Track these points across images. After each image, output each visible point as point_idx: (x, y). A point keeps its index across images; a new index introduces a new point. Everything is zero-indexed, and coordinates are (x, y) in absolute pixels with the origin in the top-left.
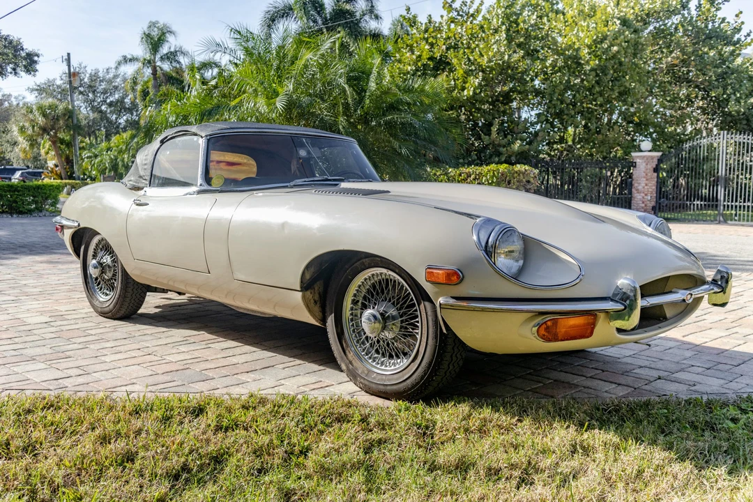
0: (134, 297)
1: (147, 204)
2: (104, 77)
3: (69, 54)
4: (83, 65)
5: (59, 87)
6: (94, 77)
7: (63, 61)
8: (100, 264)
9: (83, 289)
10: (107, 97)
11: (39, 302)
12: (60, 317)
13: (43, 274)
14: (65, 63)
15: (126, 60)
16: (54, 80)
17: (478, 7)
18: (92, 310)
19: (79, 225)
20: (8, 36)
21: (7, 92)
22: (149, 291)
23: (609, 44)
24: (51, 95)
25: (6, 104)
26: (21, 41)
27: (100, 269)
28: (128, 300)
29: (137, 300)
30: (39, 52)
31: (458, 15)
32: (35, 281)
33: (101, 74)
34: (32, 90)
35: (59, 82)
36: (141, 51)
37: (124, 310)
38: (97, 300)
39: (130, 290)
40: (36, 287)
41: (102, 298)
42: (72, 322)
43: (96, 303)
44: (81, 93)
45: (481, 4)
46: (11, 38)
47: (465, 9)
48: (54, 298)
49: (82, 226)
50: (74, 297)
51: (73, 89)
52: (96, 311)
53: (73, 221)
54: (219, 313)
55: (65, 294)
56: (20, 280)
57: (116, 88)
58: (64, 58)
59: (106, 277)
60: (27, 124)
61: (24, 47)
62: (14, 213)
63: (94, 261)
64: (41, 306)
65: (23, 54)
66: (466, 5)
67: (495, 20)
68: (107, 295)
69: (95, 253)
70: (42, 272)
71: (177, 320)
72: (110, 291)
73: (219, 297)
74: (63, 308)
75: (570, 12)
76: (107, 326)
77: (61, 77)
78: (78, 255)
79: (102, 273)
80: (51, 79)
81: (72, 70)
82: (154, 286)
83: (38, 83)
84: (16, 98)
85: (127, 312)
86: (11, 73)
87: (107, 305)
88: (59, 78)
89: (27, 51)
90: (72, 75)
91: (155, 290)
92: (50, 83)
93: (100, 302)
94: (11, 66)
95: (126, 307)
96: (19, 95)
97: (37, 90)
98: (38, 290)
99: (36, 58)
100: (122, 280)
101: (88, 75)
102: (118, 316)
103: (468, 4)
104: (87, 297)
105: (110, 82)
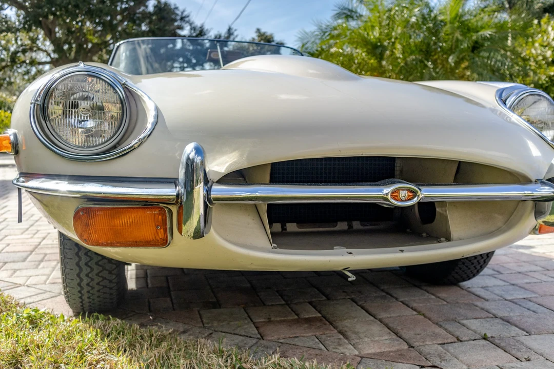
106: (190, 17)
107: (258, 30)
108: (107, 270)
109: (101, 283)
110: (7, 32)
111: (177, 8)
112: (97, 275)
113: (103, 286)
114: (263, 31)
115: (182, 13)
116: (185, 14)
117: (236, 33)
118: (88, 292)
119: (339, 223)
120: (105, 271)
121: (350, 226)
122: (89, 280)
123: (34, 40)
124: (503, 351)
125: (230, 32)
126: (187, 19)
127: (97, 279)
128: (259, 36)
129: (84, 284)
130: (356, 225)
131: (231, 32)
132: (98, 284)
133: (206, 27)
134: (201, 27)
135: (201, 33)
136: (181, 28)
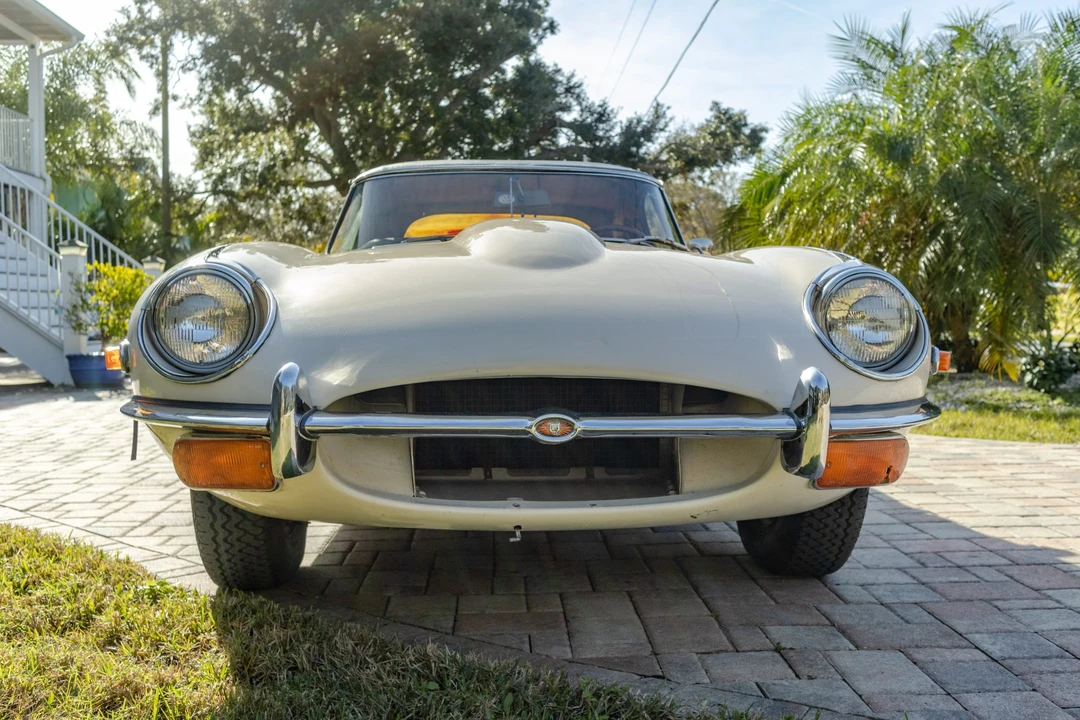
46: (732, 111)
61: (749, 121)
106: (584, 87)
107: (716, 104)
108: (250, 520)
109: (242, 540)
110: (257, 132)
111: (558, 71)
112: (237, 526)
113: (247, 544)
114: (724, 106)
115: (569, 80)
116: (574, 81)
117: (669, 114)
118: (227, 551)
119: (571, 469)
120: (246, 522)
121: (590, 476)
122: (227, 533)
123: (301, 142)
124: (787, 666)
125: (658, 112)
126: (577, 91)
127: (237, 533)
128: (717, 117)
129: (220, 539)
130: (599, 473)
131: (660, 112)
132: (239, 540)
133: (612, 105)
134: (601, 106)
135: (602, 116)
136: (566, 108)
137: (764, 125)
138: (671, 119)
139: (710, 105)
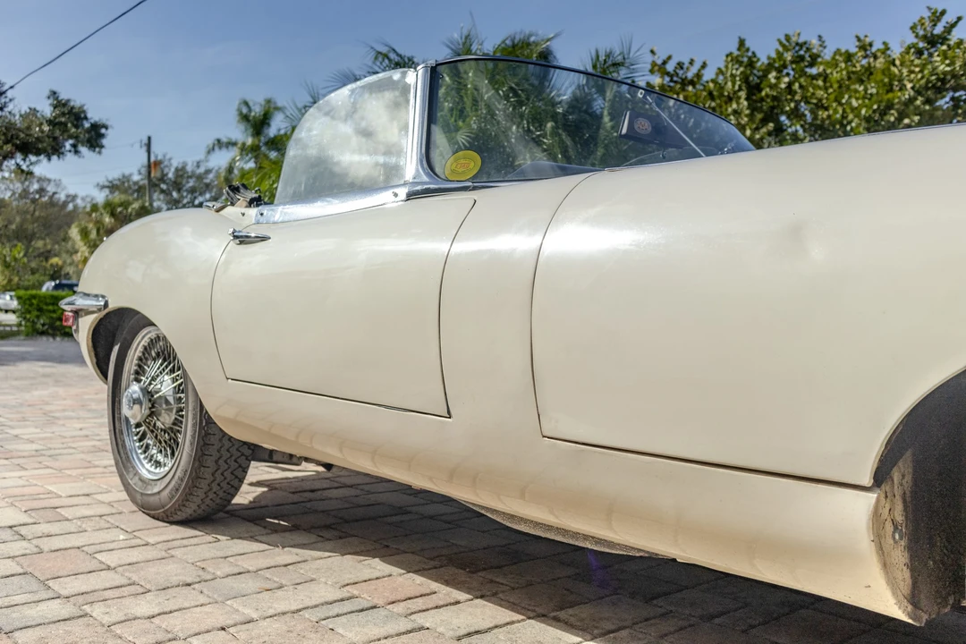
0: (219, 477)
1: (264, 239)
2: (193, 172)
3: (149, 138)
4: (168, 157)
5: (136, 183)
6: (181, 172)
7: (141, 147)
8: (148, 393)
9: (109, 448)
10: (195, 198)
11: (23, 473)
12: (49, 514)
13: (58, 418)
14: (145, 149)
15: (219, 144)
16: (131, 175)
17: (699, 71)
18: (124, 495)
19: (106, 305)
20: (68, 101)
21: (72, 192)
22: (254, 460)
23: (896, 115)
24: (125, 191)
25: (70, 206)
26: (85, 108)
27: (146, 405)
28: (204, 485)
29: (224, 485)
30: (108, 123)
31: (671, 81)
32: (38, 430)
33: (189, 168)
34: (103, 187)
35: (136, 178)
36: (240, 134)
37: (194, 507)
38: (136, 473)
39: (210, 462)
40: (32, 442)
41: (146, 470)
42: (71, 527)
43: (133, 482)
44: (163, 191)
45: (704, 66)
46: (72, 104)
47: (680, 72)
48: (57, 464)
49: (112, 306)
50: (97, 463)
51: (153, 185)
52: (133, 500)
53: (96, 296)
54: (402, 511)
55: (82, 456)
56: (12, 427)
57: (207, 186)
58: (143, 142)
59: (159, 424)
60: (91, 226)
61: (89, 116)
62: (57, 335)
63: (135, 388)
64: (21, 482)
65: (87, 125)
66: (682, 68)
67: (730, 84)
68: (158, 464)
69: (140, 366)
70: (57, 415)
71: (313, 527)
72: (166, 456)
73: (431, 479)
74: (62, 489)
75: (835, 74)
76: (151, 541)
77: (139, 171)
78: (104, 374)
79: (152, 414)
80: (127, 173)
81: (153, 159)
82: (270, 447)
83: (110, 179)
84: (83, 199)
85: (200, 511)
86: (70, 151)
87: (156, 490)
88: (136, 172)
89: (92, 121)
90: (152, 165)
91: (270, 457)
92: (126, 178)
93: (142, 480)
94: (71, 142)
95: (198, 501)
96: (87, 196)
97: (108, 187)
98: (35, 446)
99: (103, 131)
100: (193, 437)
101: (173, 170)
102: (180, 516)
103: (685, 66)
104: (117, 464)
105: (200, 178)
107: (54, 93)
114: (63, 96)
128: (55, 107)
137: (104, 121)
138: (11, 100)
139: (47, 93)
